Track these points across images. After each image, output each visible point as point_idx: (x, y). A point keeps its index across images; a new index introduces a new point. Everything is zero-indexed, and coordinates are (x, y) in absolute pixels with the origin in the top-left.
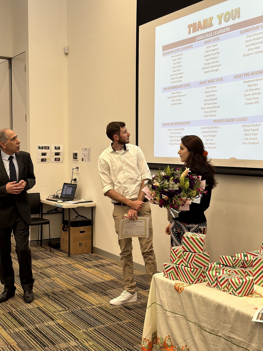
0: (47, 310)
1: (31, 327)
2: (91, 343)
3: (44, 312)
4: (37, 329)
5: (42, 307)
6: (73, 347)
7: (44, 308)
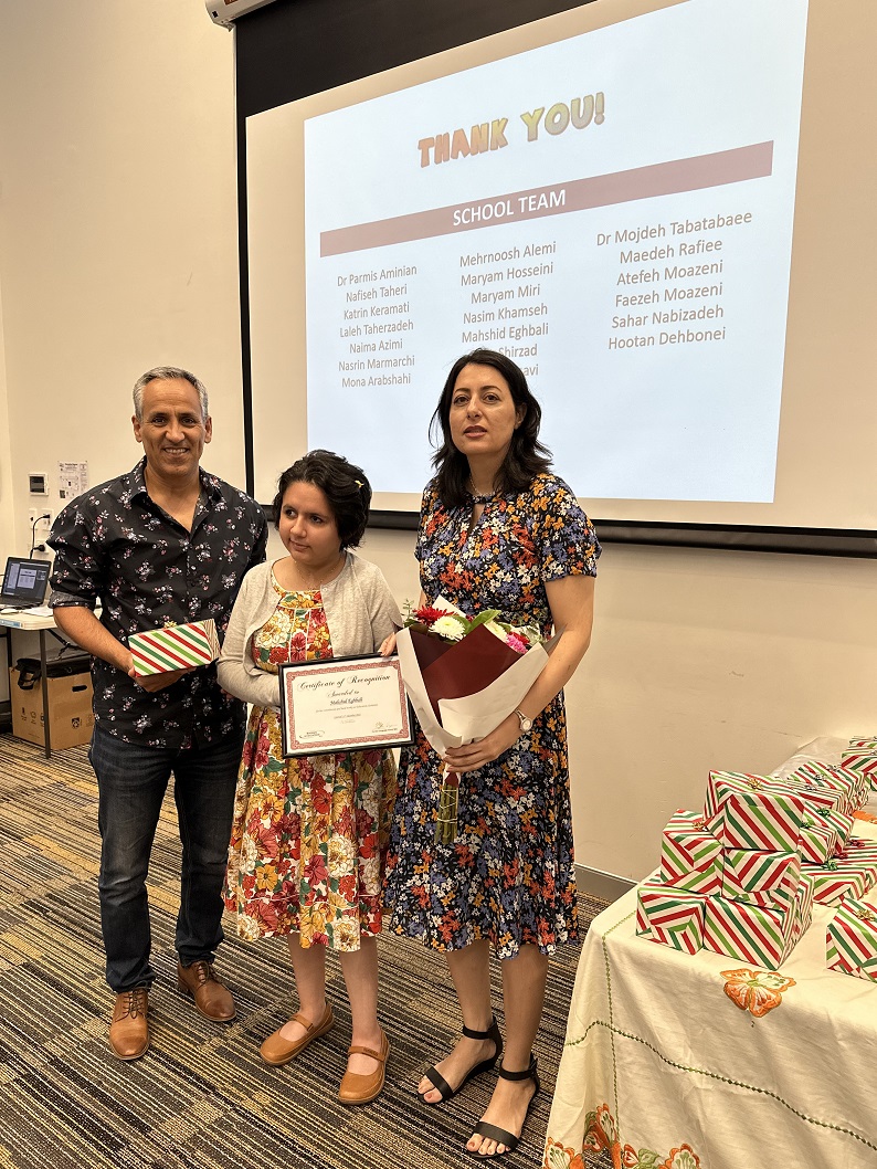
0: (59, 972)
1: (35, 1060)
2: (264, 1098)
3: (55, 984)
4: (55, 1062)
5: (38, 962)
6: (213, 1130)
7: (48, 965)
